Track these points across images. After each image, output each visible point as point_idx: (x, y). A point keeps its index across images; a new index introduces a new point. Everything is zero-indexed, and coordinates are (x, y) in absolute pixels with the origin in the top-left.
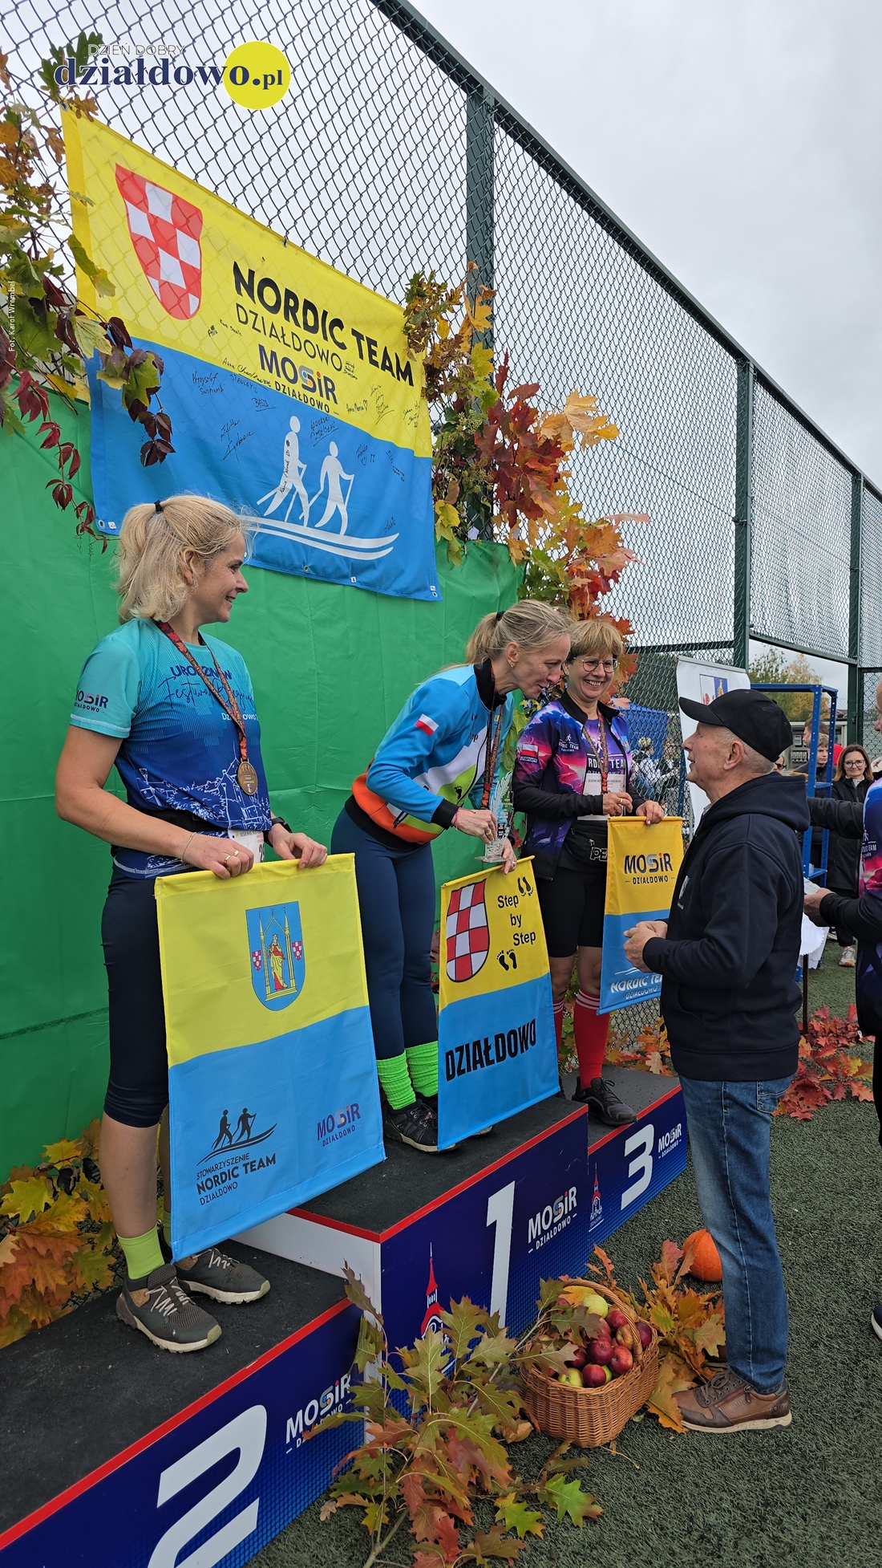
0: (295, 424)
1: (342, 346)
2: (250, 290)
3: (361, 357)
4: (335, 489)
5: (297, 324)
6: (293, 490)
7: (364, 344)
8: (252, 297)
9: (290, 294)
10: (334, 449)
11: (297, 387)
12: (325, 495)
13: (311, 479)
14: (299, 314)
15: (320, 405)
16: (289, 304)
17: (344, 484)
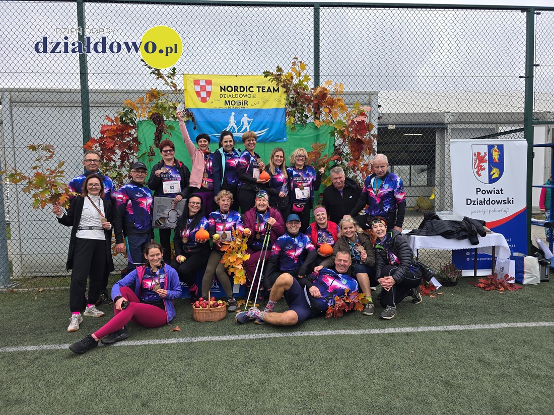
0: (233, 114)
1: (253, 91)
2: (224, 90)
3: (259, 92)
4: (246, 123)
5: (238, 91)
6: (232, 126)
7: (261, 89)
8: (225, 91)
9: (235, 87)
10: (245, 115)
11: (236, 106)
12: (243, 125)
13: (238, 123)
14: (239, 90)
15: (242, 107)
16: (236, 88)
17: (249, 122)
